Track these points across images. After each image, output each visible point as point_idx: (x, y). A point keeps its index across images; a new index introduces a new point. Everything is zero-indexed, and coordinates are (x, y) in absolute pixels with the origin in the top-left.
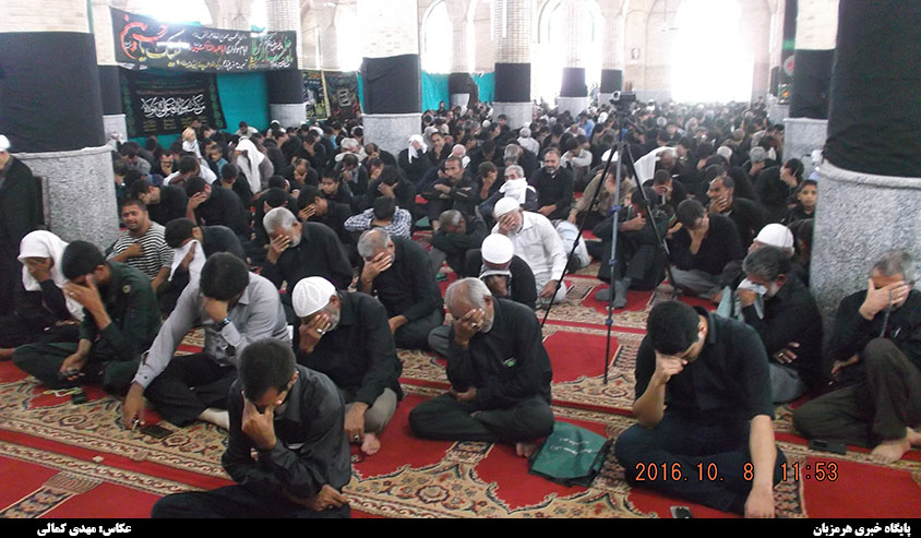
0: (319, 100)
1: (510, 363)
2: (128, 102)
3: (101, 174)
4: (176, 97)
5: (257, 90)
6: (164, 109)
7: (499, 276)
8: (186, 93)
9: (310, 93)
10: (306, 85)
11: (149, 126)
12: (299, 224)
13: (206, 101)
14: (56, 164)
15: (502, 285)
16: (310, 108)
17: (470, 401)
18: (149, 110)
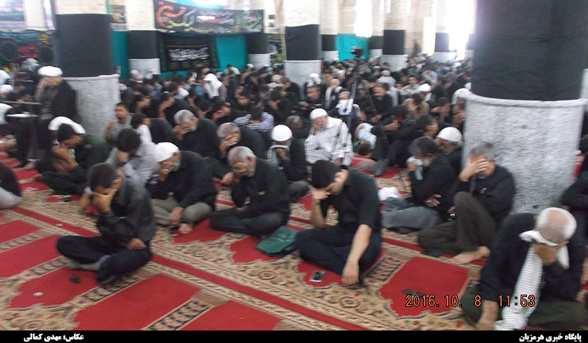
0: (280, 52)
1: (262, 193)
2: (162, 51)
3: (110, 90)
4: (190, 49)
5: (240, 45)
6: (183, 56)
7: (282, 148)
8: (197, 46)
9: (274, 47)
10: (271, 43)
11: (174, 66)
12: (195, 118)
13: (208, 51)
14: (86, 84)
15: (283, 154)
16: (272, 57)
17: (241, 212)
18: (174, 56)
